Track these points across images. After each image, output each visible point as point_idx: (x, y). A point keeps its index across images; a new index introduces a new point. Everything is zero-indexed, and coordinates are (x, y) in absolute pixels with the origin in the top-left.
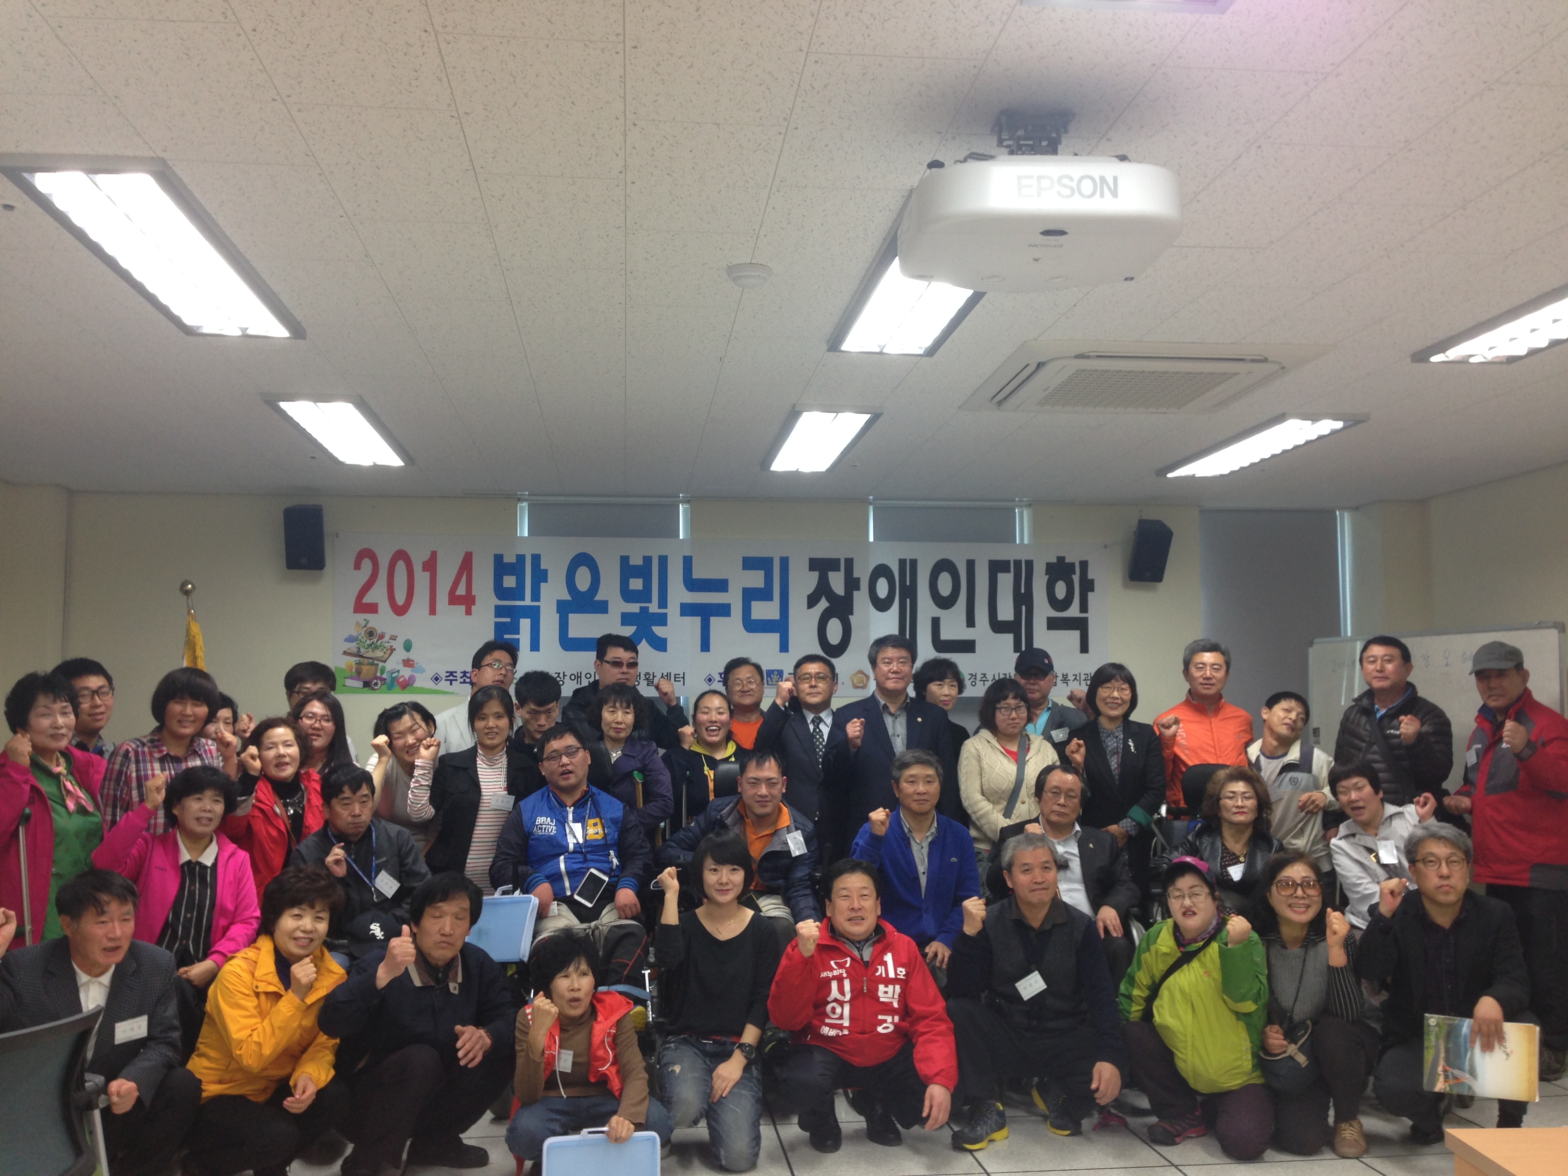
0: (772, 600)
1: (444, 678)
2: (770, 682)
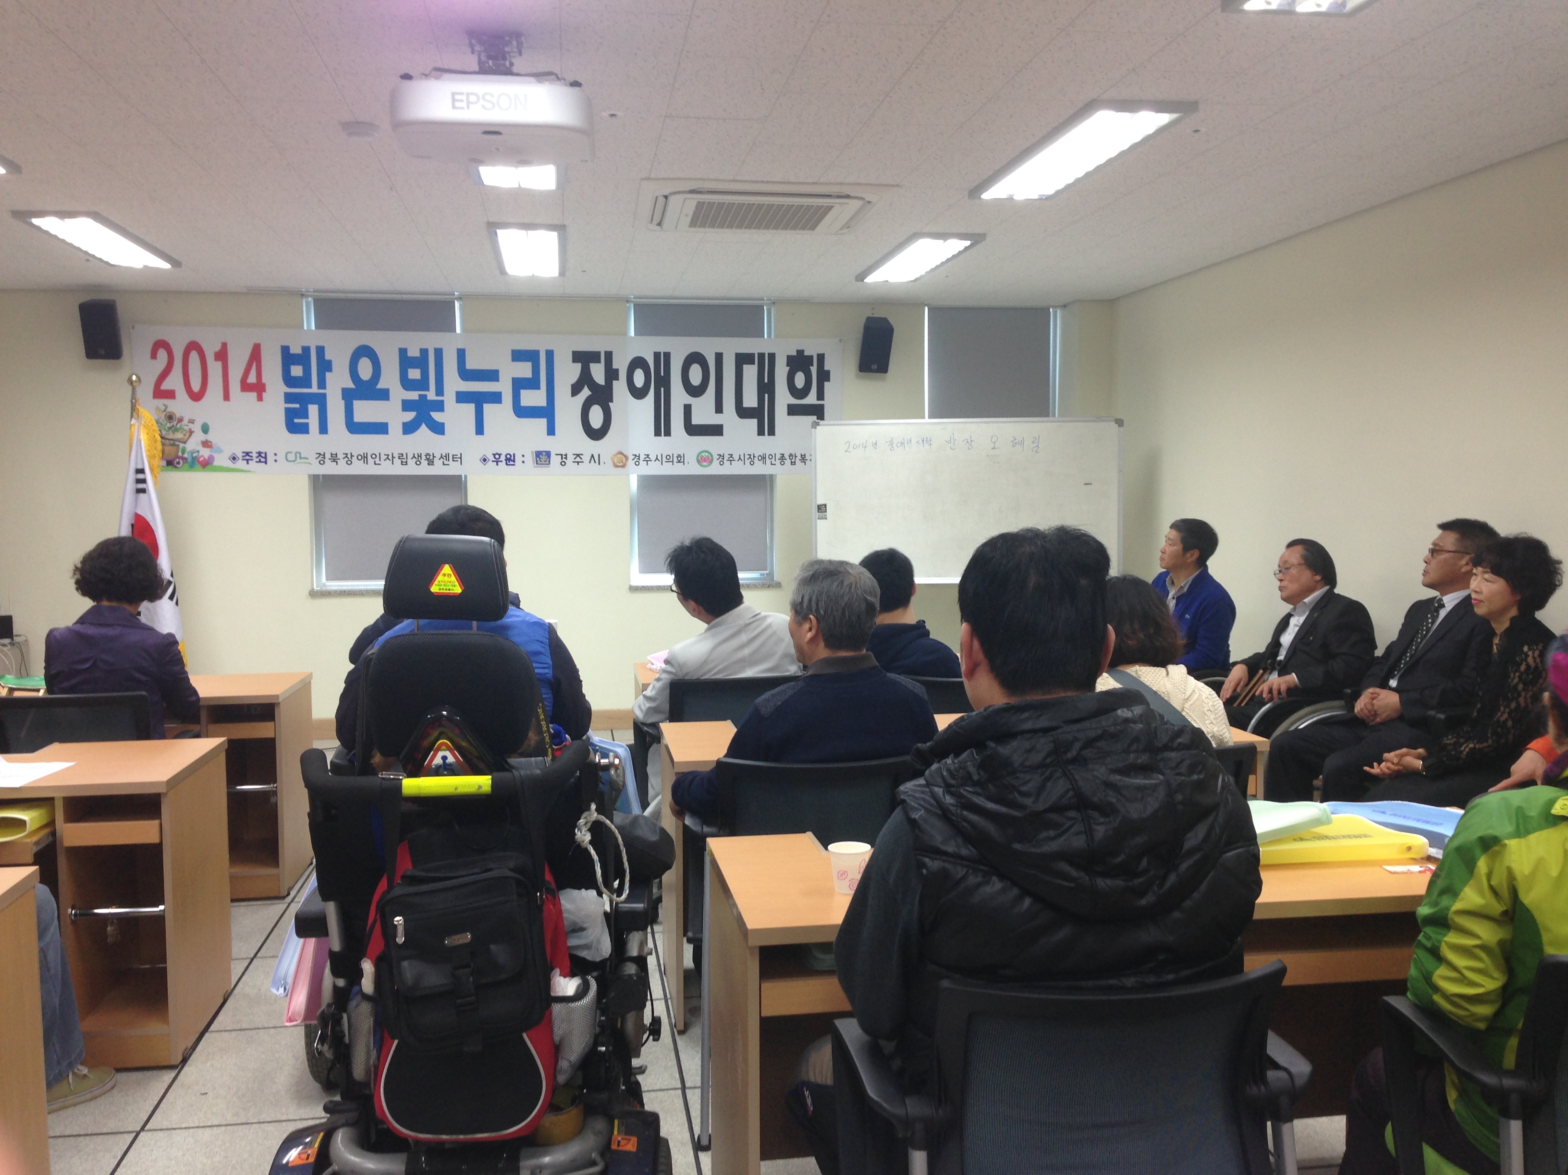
0: (539, 389)
1: (241, 457)
2: (539, 462)
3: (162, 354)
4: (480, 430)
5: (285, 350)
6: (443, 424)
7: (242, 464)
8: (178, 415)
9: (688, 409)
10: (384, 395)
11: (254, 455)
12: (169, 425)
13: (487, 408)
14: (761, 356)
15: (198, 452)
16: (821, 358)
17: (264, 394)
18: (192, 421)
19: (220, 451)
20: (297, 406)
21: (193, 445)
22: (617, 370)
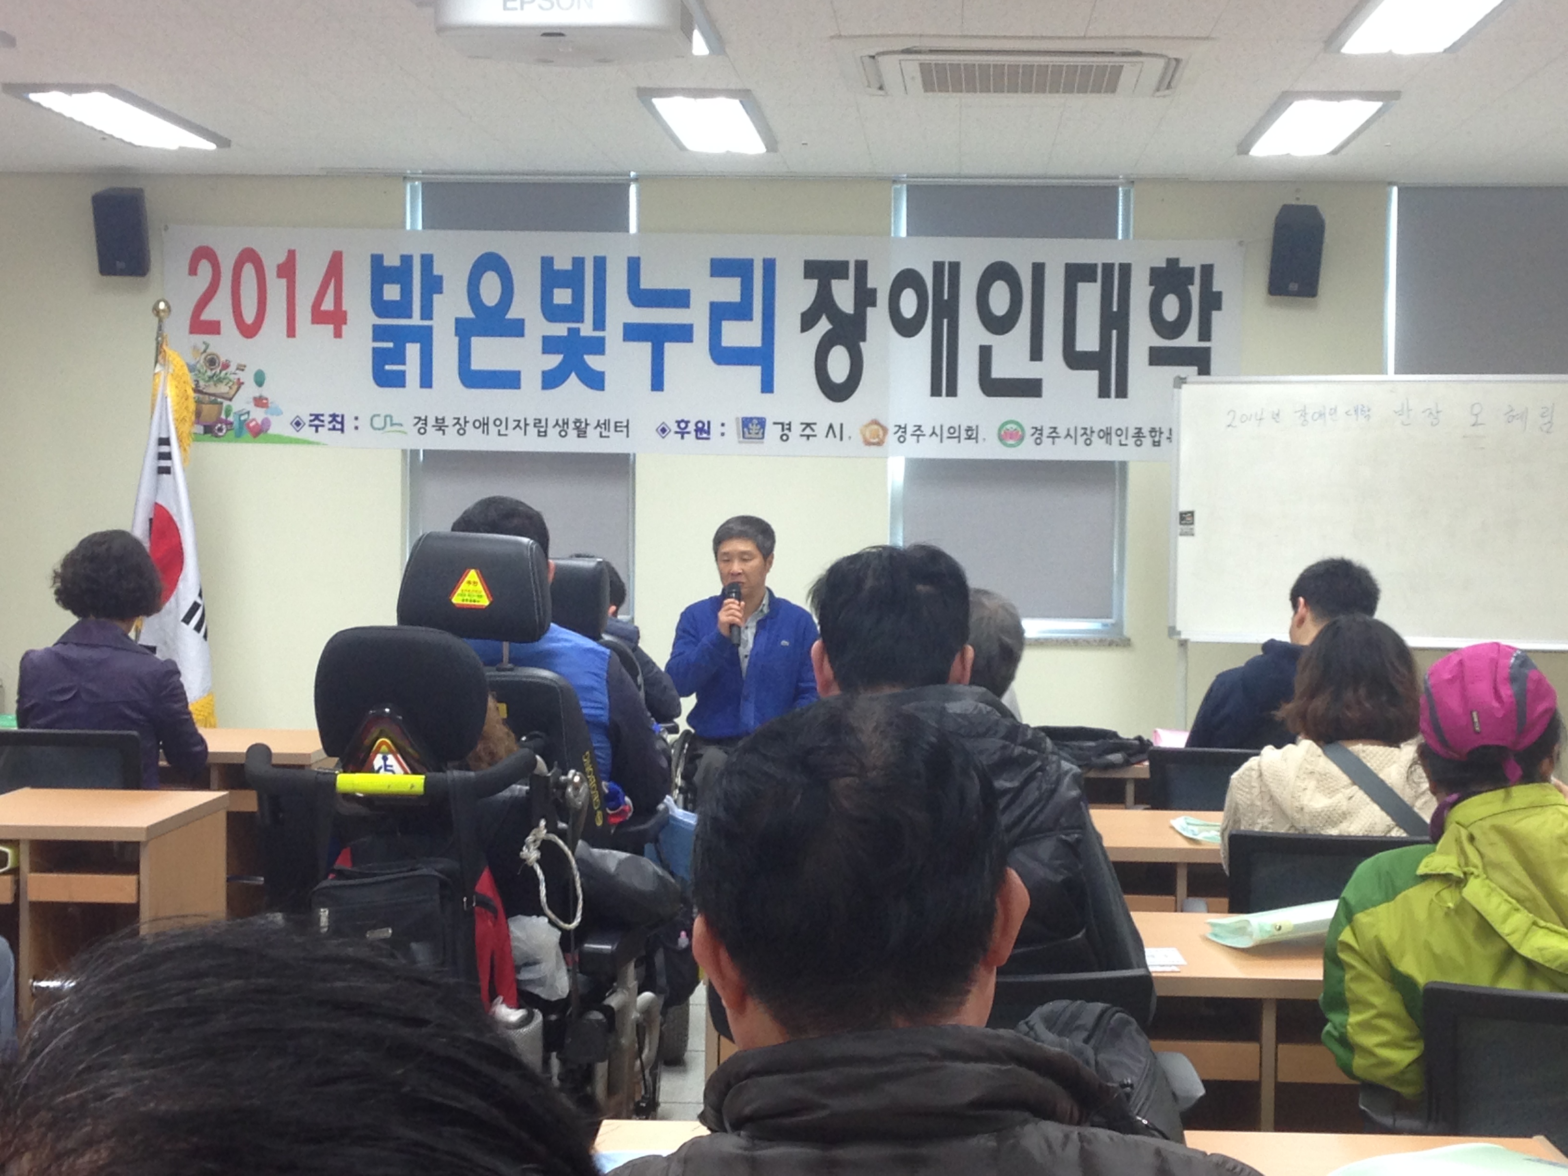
0: (751, 319)
1: (307, 423)
2: (747, 435)
3: (205, 268)
4: (657, 384)
5: (377, 260)
6: (603, 373)
7: (307, 432)
8: (223, 359)
9: (985, 353)
10: (517, 329)
11: (326, 419)
12: (209, 373)
13: (671, 349)
14: (1108, 268)
15: (248, 413)
16: (1207, 271)
17: (344, 327)
18: (241, 368)
19: (279, 413)
20: (391, 345)
21: (242, 403)
22: (874, 291)
